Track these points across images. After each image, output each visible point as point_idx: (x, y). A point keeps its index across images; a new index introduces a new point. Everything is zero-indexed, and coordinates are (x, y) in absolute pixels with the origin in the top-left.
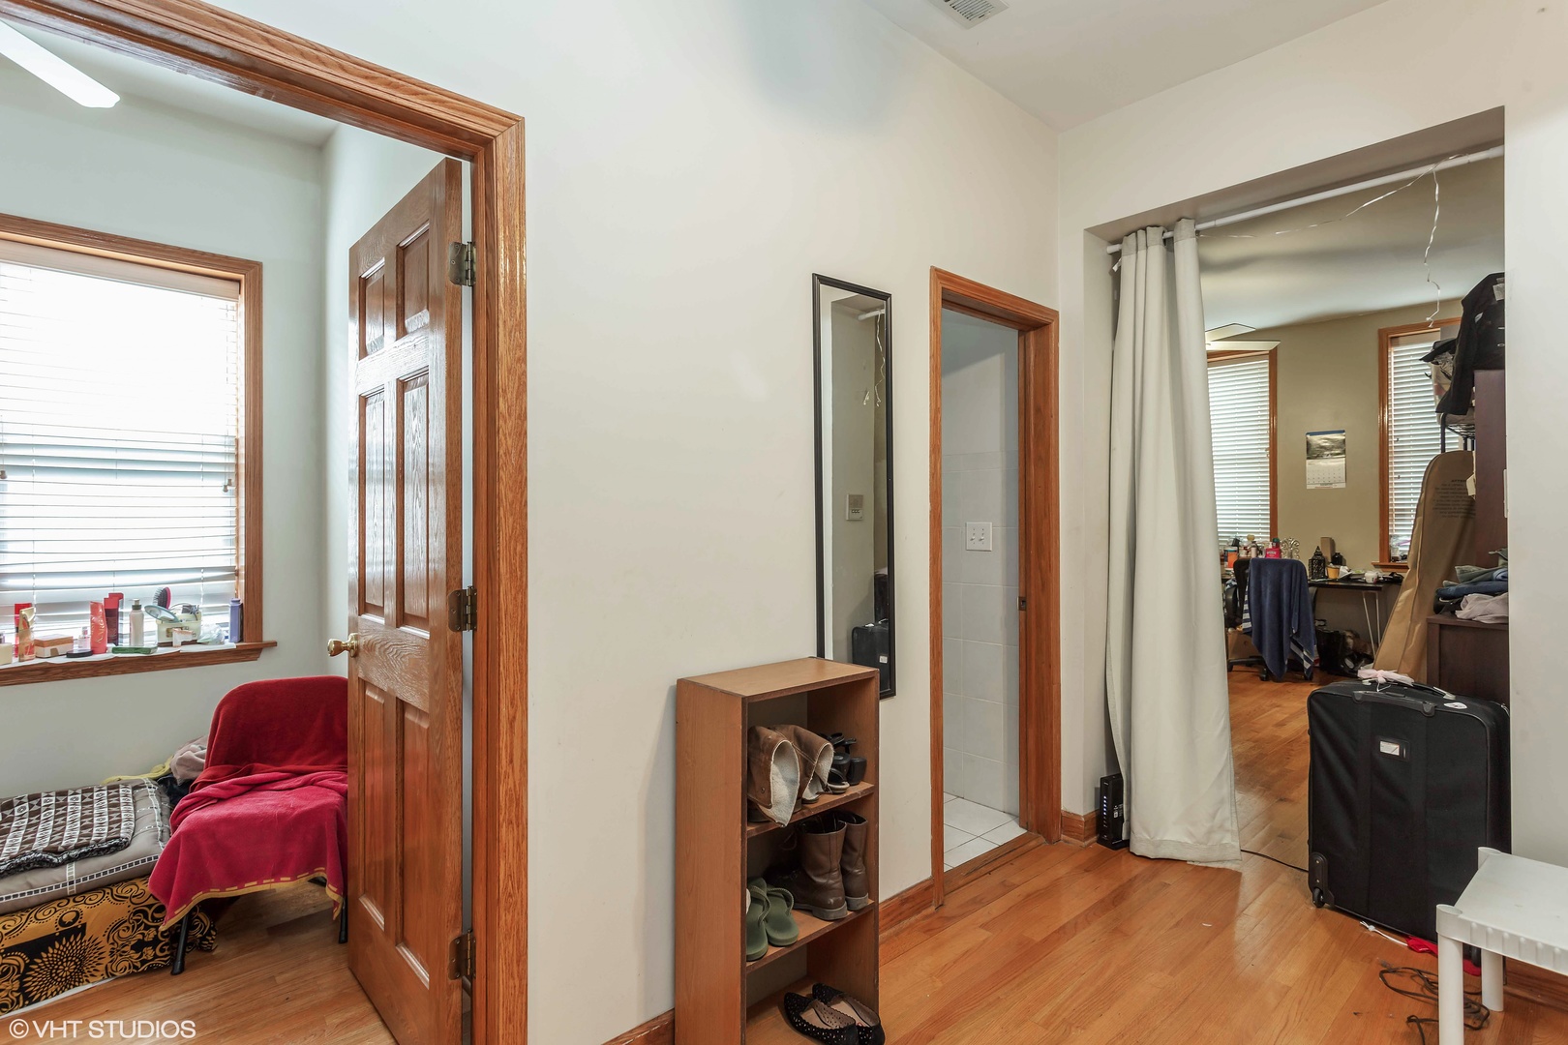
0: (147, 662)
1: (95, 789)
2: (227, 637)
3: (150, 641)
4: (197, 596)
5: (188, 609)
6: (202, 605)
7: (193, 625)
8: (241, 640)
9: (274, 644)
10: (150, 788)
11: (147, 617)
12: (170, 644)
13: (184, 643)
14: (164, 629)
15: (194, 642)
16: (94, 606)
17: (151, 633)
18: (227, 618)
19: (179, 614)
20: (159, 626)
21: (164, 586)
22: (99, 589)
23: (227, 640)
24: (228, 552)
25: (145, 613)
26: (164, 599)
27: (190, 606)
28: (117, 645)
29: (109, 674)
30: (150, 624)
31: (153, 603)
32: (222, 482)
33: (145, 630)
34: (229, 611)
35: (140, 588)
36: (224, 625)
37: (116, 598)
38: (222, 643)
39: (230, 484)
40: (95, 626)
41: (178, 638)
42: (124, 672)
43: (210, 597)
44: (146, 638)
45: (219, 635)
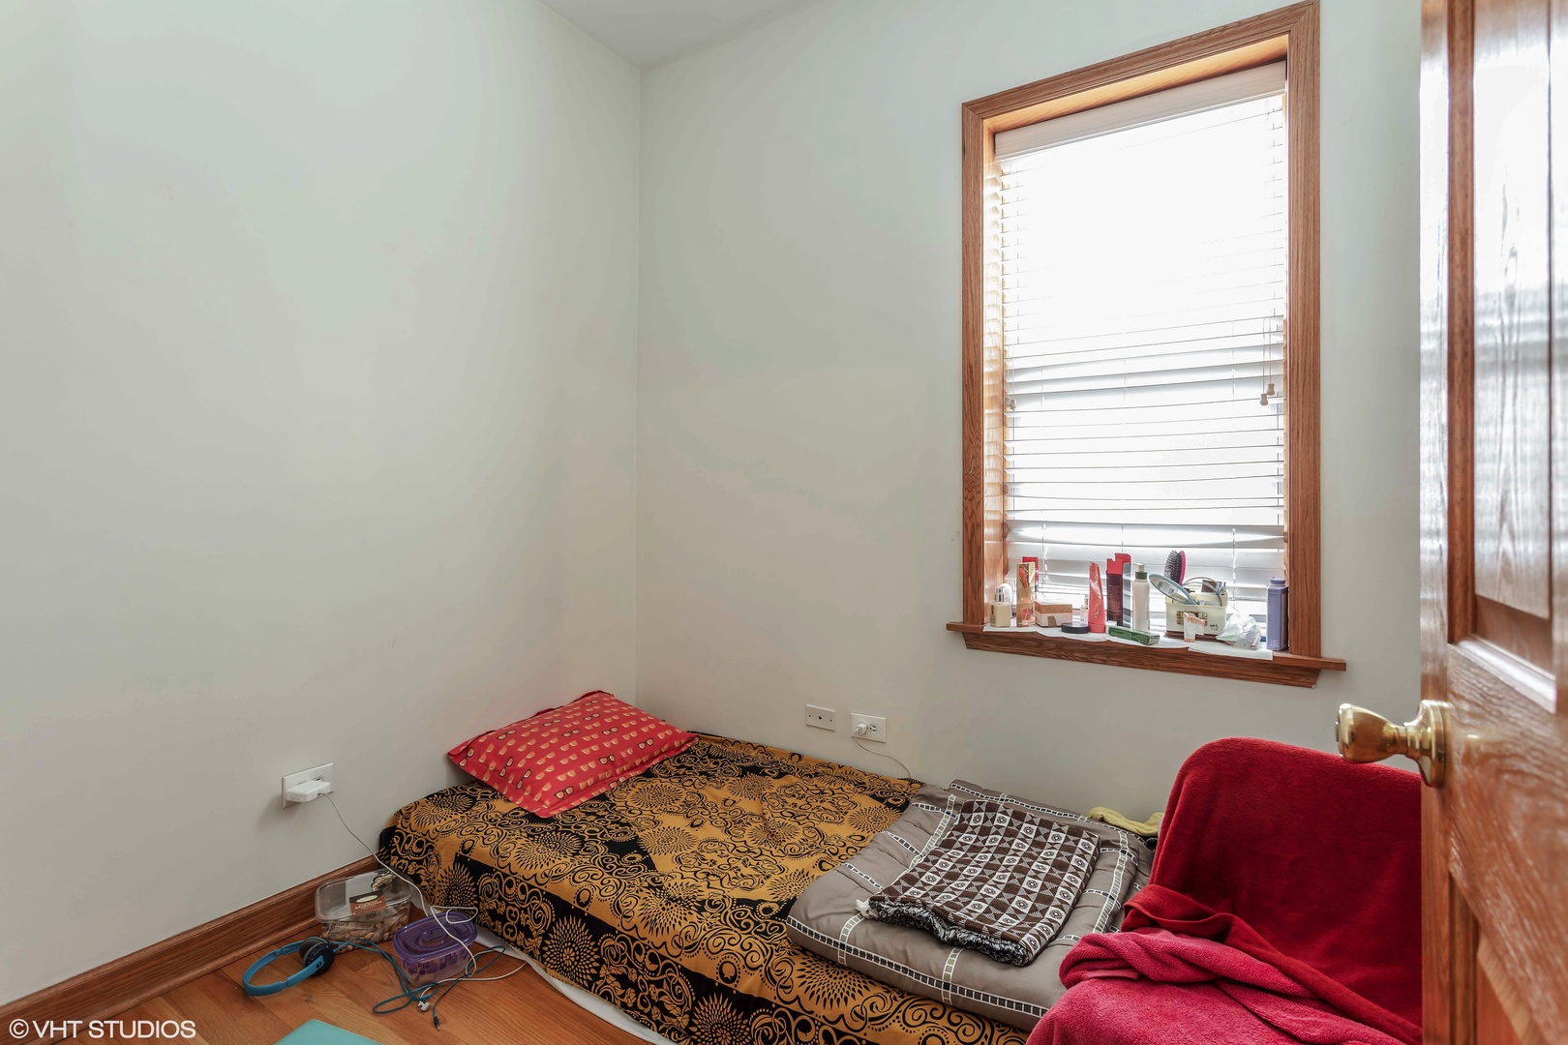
0: (1144, 656)
1: (1055, 826)
2: (1263, 640)
3: (1158, 628)
4: (1225, 567)
5: (1209, 587)
6: (1230, 583)
7: (1213, 612)
8: (1286, 649)
9: (1340, 666)
10: (1124, 852)
11: (1153, 590)
12: (1179, 635)
13: (1198, 638)
14: (1174, 612)
15: (1210, 638)
16: (1094, 569)
17: (1158, 615)
18: (1262, 608)
19: (1198, 593)
20: (1168, 605)
21: (1178, 550)
22: (1103, 545)
23: (1264, 644)
24: (1274, 502)
25: (1151, 585)
26: (1177, 567)
27: (1213, 583)
28: (1120, 623)
29: (1104, 662)
30: (1158, 602)
31: (1162, 572)
32: (1259, 391)
33: (1151, 609)
34: (1266, 598)
35: (1150, 549)
36: (1258, 618)
37: (1124, 559)
38: (1253, 647)
39: (1271, 392)
40: (1094, 598)
41: (1191, 629)
42: (1121, 664)
43: (1247, 572)
44: (1153, 621)
45: (1251, 634)
